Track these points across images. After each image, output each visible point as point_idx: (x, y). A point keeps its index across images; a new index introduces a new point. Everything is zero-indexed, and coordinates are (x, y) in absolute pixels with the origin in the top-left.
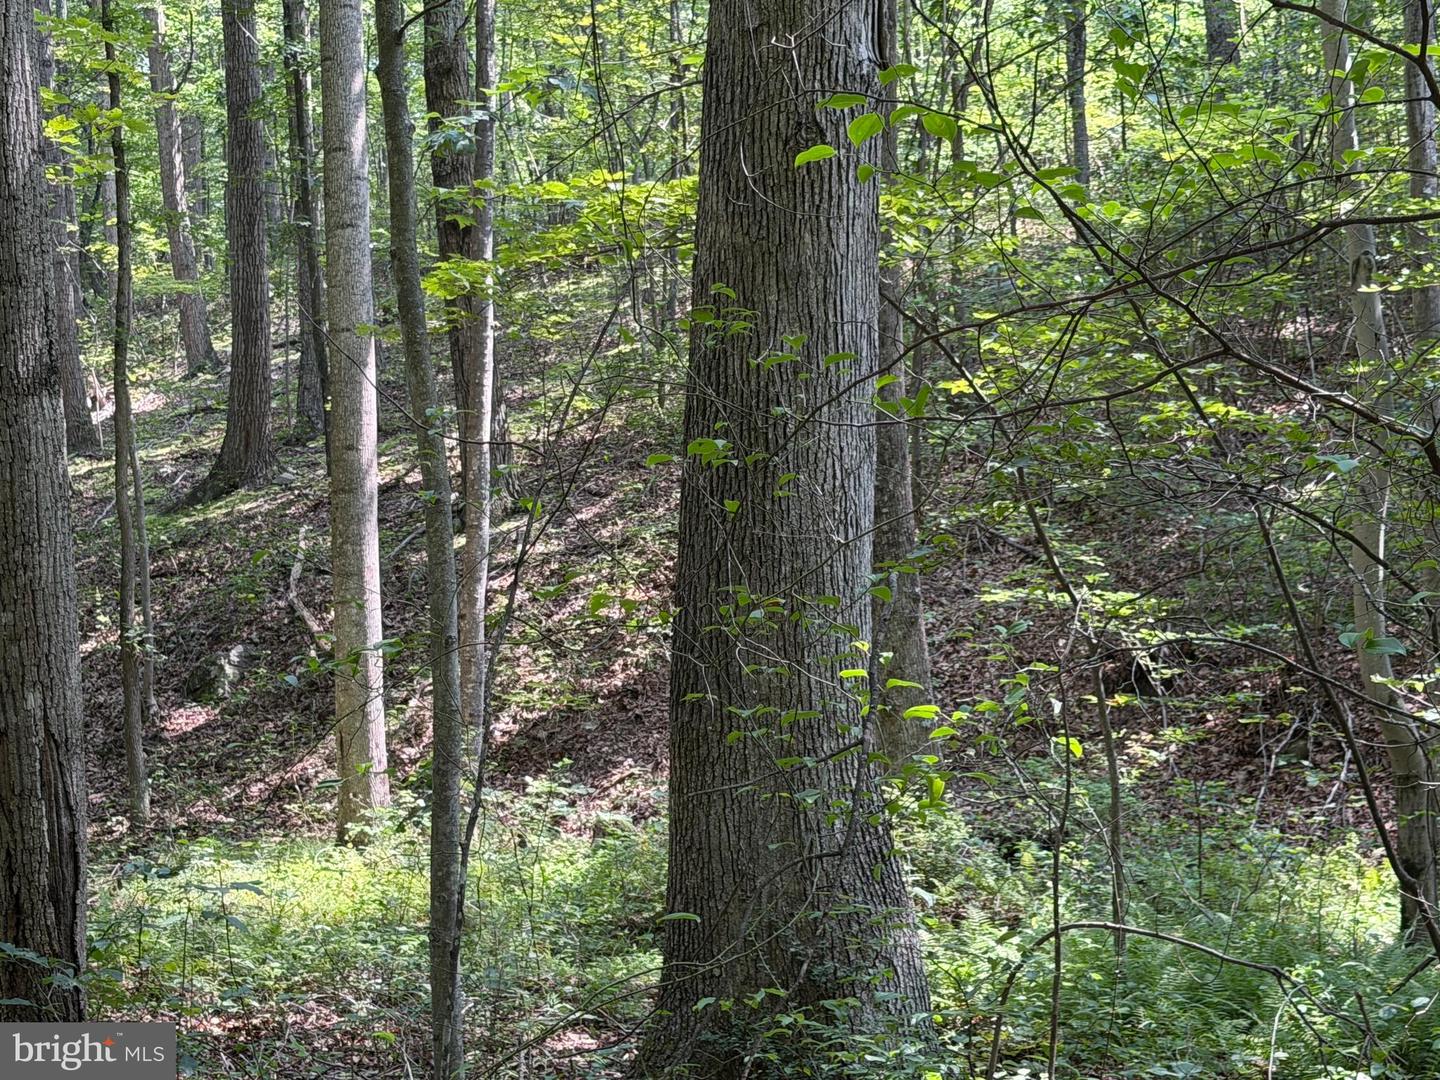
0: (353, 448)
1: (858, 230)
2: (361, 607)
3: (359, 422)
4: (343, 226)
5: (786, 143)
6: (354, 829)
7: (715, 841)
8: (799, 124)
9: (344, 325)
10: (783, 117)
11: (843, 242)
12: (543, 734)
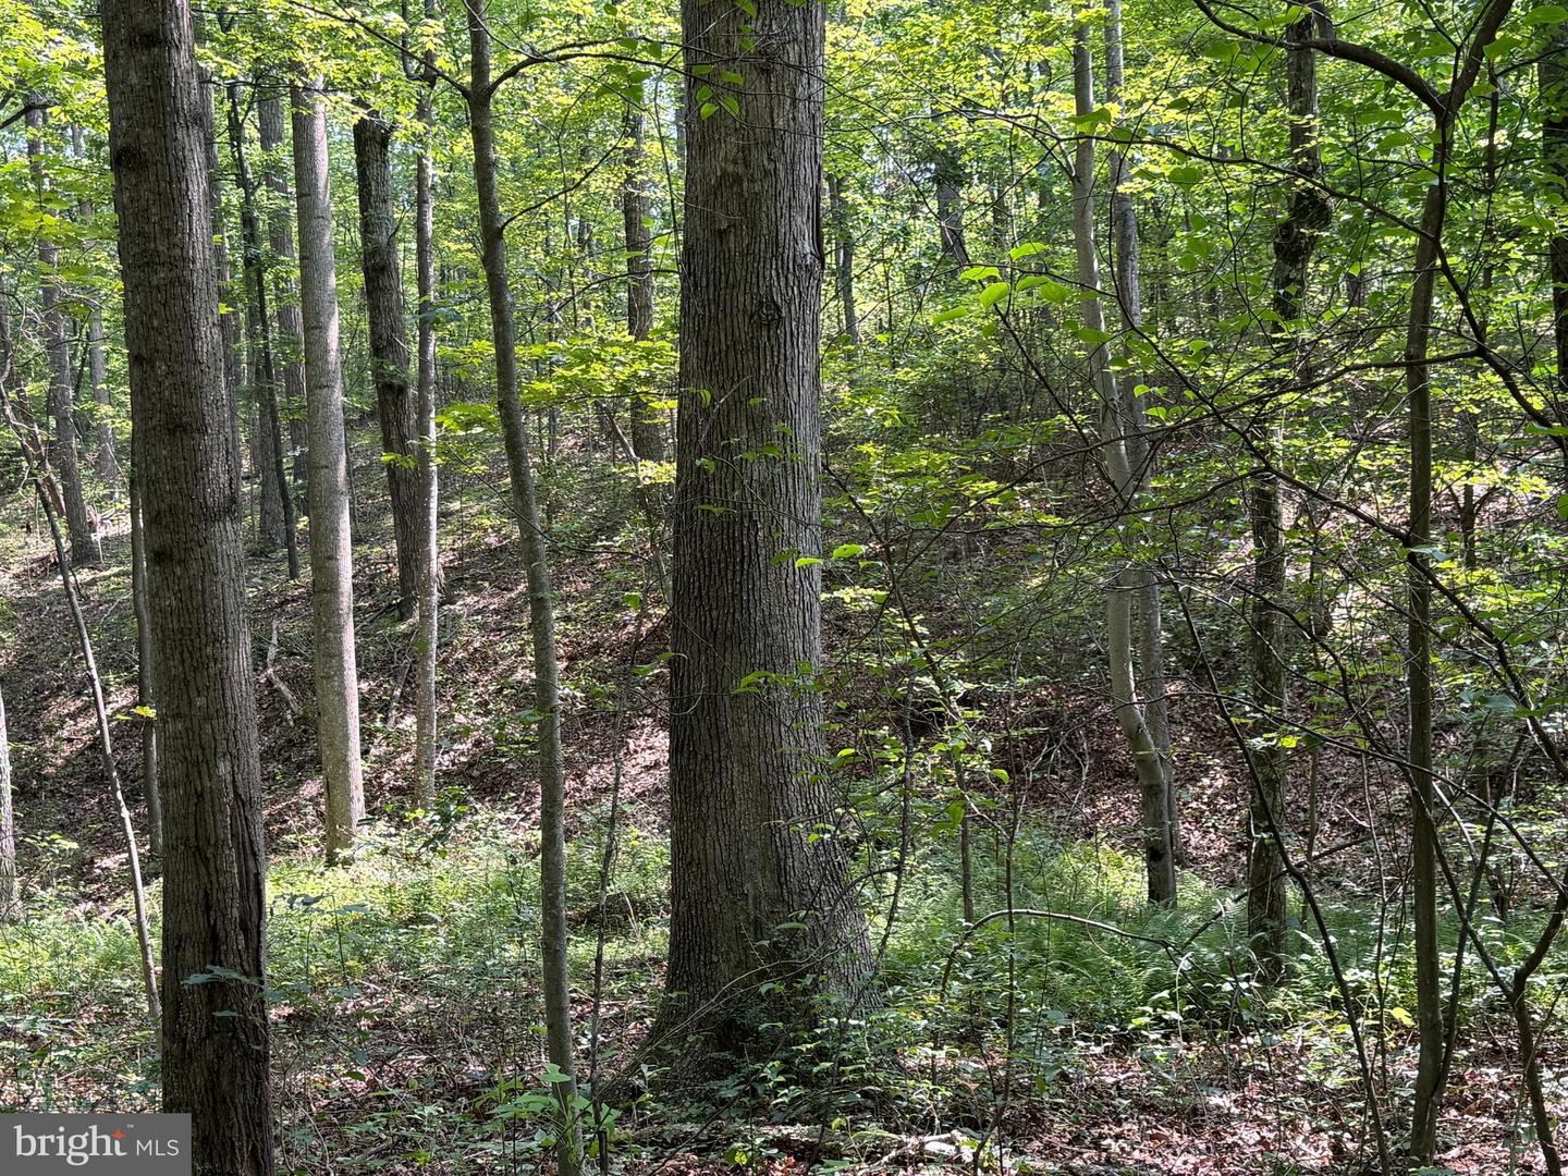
0: (332, 558)
1: (806, 383)
2: (342, 682)
3: (336, 538)
4: (322, 387)
5: (751, 317)
6: (344, 853)
7: (710, 857)
8: (761, 302)
9: (324, 463)
10: (748, 297)
11: (795, 392)
12: (475, 773)
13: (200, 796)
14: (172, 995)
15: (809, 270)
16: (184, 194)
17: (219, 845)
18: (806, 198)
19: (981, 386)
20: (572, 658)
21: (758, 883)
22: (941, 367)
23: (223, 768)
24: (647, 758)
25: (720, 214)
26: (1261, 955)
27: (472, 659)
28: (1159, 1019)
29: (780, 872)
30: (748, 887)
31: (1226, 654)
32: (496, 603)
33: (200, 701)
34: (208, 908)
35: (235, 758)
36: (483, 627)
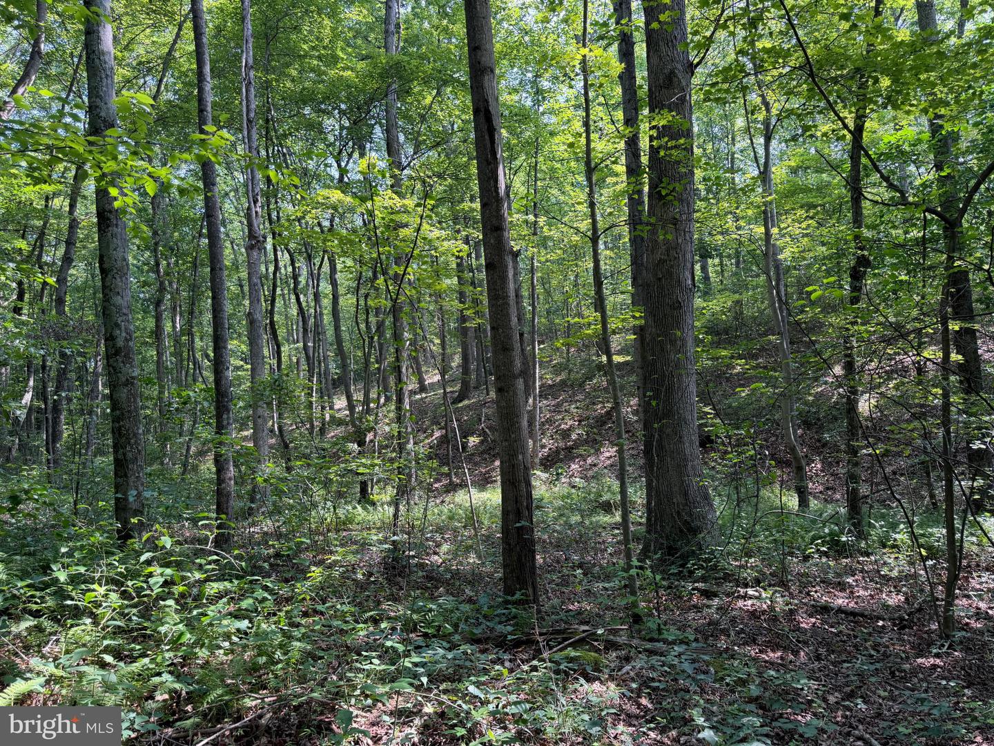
1: (690, 328)
5: (671, 306)
8: (674, 301)
10: (669, 300)
11: (686, 331)
13: (513, 466)
14: (505, 530)
15: (690, 290)
16: (507, 276)
17: (520, 481)
18: (689, 265)
19: (722, 326)
20: (580, 421)
21: (678, 499)
22: (709, 321)
23: (520, 457)
24: (608, 454)
25: (659, 273)
26: (855, 528)
27: (547, 421)
28: (818, 550)
29: (686, 494)
30: (675, 500)
31: (819, 419)
32: (553, 403)
33: (513, 436)
34: (517, 502)
35: (523, 454)
36: (549, 411)
